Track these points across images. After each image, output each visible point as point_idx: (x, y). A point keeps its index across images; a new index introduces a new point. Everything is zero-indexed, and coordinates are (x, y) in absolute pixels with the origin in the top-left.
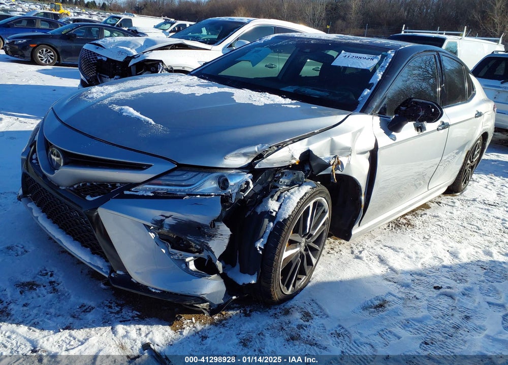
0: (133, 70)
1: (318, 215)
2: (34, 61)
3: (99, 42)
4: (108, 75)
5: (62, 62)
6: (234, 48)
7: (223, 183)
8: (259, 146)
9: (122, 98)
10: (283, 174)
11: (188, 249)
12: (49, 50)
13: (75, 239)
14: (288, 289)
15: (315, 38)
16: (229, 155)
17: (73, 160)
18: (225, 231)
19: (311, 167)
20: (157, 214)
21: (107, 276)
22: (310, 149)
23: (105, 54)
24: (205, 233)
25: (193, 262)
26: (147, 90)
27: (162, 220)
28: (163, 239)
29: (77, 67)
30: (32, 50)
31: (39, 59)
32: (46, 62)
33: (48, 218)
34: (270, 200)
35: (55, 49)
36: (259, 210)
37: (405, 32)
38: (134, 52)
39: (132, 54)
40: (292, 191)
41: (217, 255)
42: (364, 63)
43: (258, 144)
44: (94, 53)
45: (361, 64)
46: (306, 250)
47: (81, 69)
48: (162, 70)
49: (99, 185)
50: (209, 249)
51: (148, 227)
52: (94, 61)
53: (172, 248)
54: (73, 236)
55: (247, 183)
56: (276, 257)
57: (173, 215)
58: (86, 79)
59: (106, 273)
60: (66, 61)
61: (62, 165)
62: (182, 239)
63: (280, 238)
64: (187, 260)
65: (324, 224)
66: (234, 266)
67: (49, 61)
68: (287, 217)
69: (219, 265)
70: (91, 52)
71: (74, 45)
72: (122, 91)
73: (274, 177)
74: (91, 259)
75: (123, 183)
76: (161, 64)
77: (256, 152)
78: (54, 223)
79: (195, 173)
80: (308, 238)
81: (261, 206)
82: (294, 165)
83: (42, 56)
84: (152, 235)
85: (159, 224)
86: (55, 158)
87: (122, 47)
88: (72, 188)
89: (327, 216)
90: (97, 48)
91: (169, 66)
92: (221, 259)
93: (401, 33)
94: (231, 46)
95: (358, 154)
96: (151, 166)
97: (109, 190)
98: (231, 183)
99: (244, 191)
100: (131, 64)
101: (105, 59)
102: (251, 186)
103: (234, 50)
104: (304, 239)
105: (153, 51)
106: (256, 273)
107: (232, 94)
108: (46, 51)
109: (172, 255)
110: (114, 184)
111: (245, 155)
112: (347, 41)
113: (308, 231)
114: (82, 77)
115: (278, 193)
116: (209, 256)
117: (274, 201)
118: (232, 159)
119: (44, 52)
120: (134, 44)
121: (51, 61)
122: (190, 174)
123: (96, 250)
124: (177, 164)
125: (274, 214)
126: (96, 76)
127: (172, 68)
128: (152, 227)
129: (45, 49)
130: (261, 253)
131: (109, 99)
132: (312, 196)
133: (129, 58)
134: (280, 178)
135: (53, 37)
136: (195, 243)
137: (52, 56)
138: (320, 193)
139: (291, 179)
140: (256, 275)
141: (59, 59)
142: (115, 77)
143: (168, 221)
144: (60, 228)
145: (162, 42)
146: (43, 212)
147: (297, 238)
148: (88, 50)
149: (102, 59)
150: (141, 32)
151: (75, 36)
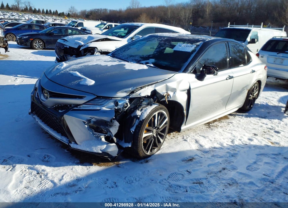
0: (82, 52)
1: (162, 119)
2: (32, 47)
3: (65, 38)
4: (69, 55)
5: (46, 47)
6: (134, 39)
7: (116, 104)
8: (132, 88)
9: (75, 68)
10: (144, 100)
11: (101, 132)
12: (40, 42)
13: (54, 130)
14: (148, 152)
15: (168, 36)
16: (118, 92)
17: (53, 95)
18: (117, 124)
19: (157, 97)
20: (88, 117)
21: (68, 144)
22: (156, 89)
23: (68, 44)
24: (108, 125)
25: (104, 138)
26: (86, 64)
27: (90, 120)
28: (91, 128)
29: (54, 50)
30: (31, 42)
31: (35, 46)
32: (38, 48)
33: (43, 121)
34: (137, 111)
35: (43, 41)
36: (133, 115)
37: (230, 27)
38: (83, 44)
39: (81, 44)
40: (147, 107)
41: (114, 134)
42: (187, 49)
43: (131, 87)
44: (63, 44)
45: (186, 50)
46: (157, 135)
47: (56, 52)
48: (97, 52)
49: (64, 105)
50: (110, 132)
51: (84, 123)
52: (63, 48)
53: (95, 132)
54: (53, 128)
55: (127, 104)
56: (139, 136)
57: (95, 118)
58: (59, 57)
59: (67, 143)
60: (48, 47)
61: (49, 97)
62: (99, 128)
63: (141, 128)
64: (101, 137)
65: (166, 124)
66: (122, 140)
67: (40, 47)
68: (144, 118)
69: (115, 139)
70: (61, 43)
71: (53, 38)
72: (75, 64)
73: (140, 101)
74: (61, 138)
75: (74, 104)
76: (96, 49)
77: (130, 91)
78: (45, 123)
79: (104, 100)
80: (157, 130)
81: (133, 113)
82: (148, 96)
83: (36, 45)
84: (86, 126)
85: (89, 121)
86: (46, 95)
87: (76, 41)
88: (53, 107)
89: (167, 120)
90: (64, 42)
91: (100, 50)
92: (115, 136)
93: (227, 27)
94: (132, 38)
95: (181, 91)
96: (86, 97)
97: (68, 108)
98: (120, 104)
99: (126, 107)
100: (81, 49)
101: (68, 47)
102: (129, 105)
103: (134, 40)
104: (155, 130)
105: (92, 43)
106: (131, 142)
107: (125, 65)
108: (38, 42)
109: (95, 135)
110: (70, 105)
111: (126, 92)
112: (181, 38)
113: (156, 126)
114: (57, 56)
115: (141, 108)
116: (110, 135)
117: (139, 111)
118: (120, 93)
119: (37, 43)
120: (82, 39)
121: (41, 47)
122: (103, 100)
123: (63, 134)
124: (97, 96)
125: (139, 117)
126: (64, 56)
127: (101, 51)
128: (86, 123)
129: (37, 41)
130: (133, 133)
131: (69, 68)
132: (156, 110)
133: (80, 46)
134: (142, 102)
135: (42, 34)
136: (104, 129)
137: (41, 44)
138: (161, 109)
139: (148, 102)
140: (131, 143)
141: (45, 46)
142: (73, 56)
143: (93, 120)
144: (48, 125)
145: (97, 38)
146: (40, 119)
147: (151, 128)
148: (60, 43)
149: (67, 47)
150: (88, 29)
151: (53, 33)
